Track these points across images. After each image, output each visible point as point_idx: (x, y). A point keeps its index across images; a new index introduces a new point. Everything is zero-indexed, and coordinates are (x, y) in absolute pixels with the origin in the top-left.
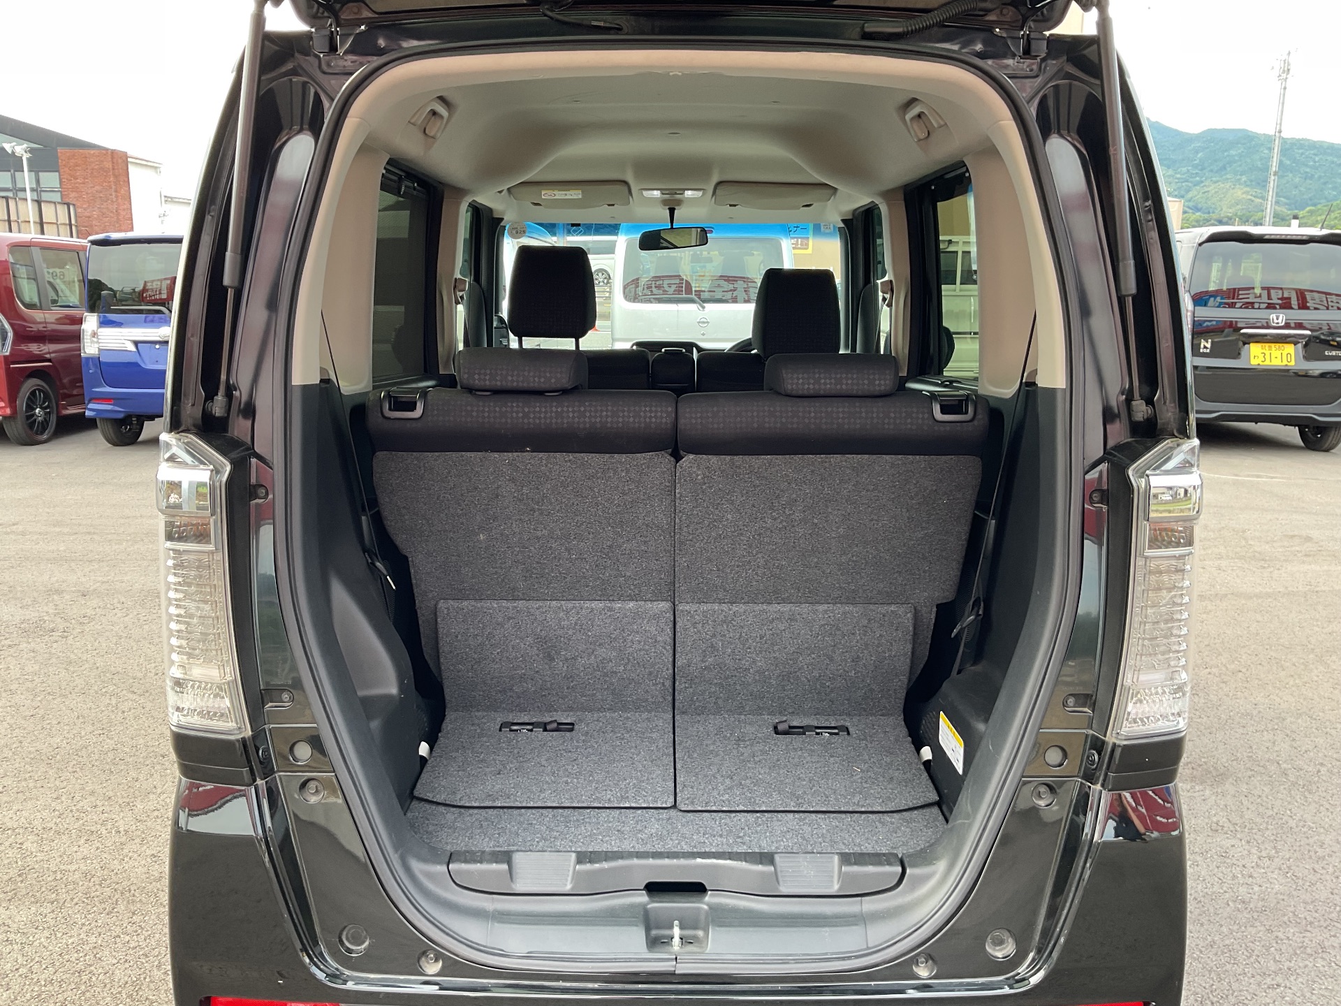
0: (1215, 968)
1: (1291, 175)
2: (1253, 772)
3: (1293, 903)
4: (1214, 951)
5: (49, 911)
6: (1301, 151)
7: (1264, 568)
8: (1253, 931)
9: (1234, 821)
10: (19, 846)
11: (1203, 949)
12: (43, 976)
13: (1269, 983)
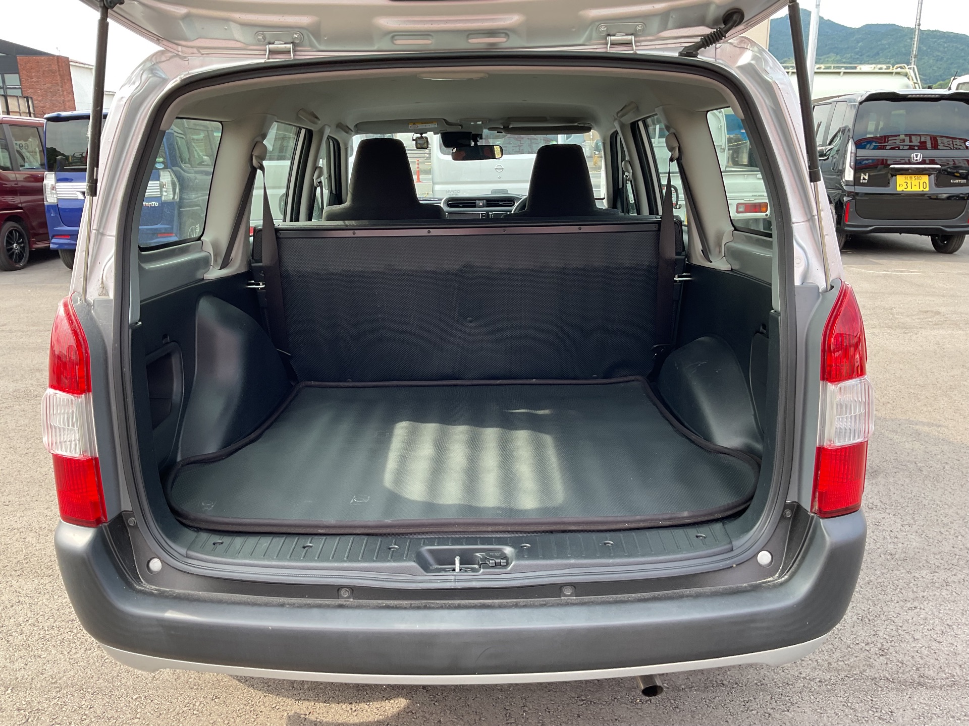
0: (871, 597)
1: (926, 58)
2: (898, 470)
3: (926, 554)
4: (870, 586)
5: (47, 581)
6: (934, 40)
7: (906, 333)
8: (898, 573)
9: (884, 502)
10: (23, 540)
11: (863, 586)
12: (46, 624)
13: (909, 606)
